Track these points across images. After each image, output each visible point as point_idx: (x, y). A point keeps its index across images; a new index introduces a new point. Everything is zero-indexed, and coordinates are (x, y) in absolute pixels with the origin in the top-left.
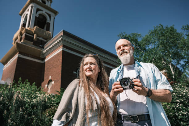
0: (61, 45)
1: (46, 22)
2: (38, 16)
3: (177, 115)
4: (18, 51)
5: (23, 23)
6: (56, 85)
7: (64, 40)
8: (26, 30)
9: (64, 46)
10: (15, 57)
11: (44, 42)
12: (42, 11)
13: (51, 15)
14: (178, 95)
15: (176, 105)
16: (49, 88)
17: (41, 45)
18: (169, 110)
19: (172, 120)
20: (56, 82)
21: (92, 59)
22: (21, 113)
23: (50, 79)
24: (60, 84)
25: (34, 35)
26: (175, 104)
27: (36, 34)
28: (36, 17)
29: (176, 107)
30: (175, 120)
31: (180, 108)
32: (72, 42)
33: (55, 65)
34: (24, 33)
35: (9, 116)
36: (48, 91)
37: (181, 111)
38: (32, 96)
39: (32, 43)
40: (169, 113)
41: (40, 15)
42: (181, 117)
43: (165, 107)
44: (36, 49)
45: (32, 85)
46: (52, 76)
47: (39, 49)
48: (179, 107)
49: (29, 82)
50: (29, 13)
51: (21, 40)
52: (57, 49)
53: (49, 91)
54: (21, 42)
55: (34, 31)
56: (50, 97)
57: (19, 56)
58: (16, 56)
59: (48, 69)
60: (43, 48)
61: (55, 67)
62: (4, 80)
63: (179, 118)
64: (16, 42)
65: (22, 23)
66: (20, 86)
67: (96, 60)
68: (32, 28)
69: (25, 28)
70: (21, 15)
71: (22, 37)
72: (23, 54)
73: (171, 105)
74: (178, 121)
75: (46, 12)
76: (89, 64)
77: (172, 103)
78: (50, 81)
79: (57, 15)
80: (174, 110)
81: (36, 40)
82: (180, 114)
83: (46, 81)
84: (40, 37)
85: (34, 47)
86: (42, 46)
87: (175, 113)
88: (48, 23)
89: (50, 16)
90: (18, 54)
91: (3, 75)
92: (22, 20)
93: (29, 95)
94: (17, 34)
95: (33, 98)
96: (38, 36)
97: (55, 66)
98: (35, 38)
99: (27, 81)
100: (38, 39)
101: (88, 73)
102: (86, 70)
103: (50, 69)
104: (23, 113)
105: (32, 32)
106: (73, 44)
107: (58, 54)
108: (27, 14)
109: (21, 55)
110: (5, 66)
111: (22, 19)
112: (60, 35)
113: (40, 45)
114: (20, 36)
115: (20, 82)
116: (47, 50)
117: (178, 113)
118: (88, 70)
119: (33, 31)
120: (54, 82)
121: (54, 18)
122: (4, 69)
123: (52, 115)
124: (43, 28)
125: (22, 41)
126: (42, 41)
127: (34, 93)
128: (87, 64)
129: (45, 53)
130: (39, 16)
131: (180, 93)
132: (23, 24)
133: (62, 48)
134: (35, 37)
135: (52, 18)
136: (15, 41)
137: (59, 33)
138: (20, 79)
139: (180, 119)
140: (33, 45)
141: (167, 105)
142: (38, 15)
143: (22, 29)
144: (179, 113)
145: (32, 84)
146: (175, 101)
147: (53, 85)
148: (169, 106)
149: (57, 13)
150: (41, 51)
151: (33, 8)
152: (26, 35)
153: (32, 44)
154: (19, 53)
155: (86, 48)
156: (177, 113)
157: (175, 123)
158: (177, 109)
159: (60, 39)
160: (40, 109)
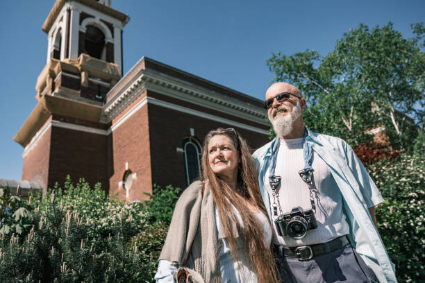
0: (144, 92)
1: (104, 42)
2: (84, 31)
3: (412, 224)
4: (50, 113)
5: (53, 48)
6: (142, 180)
7: (148, 79)
8: (62, 64)
9: (150, 94)
10: (44, 126)
11: (104, 87)
12: (93, 17)
13: (114, 26)
14: (413, 181)
15: (409, 203)
16: (128, 187)
17: (99, 96)
18: (393, 215)
19: (402, 238)
20: (141, 174)
21: (224, 139)
22: (83, 250)
23: (127, 169)
24: (149, 179)
25: (80, 75)
26: (407, 201)
27: (86, 72)
28: (81, 33)
29: (409, 209)
30: (407, 235)
31: (418, 210)
32: (167, 83)
33: (135, 138)
34: (58, 73)
35: (61, 258)
36: (125, 194)
37: (421, 216)
38: (98, 213)
39: (79, 92)
40: (395, 221)
41: (88, 27)
42: (421, 229)
43: (385, 210)
44: (88, 104)
45: (94, 190)
46: (131, 161)
47: (95, 106)
48: (416, 207)
49: (87, 183)
50: (64, 25)
51: (53, 89)
52: (135, 101)
53: (127, 195)
54: (55, 94)
55: (81, 65)
56: (134, 210)
57: (55, 125)
58: (48, 125)
59: (120, 146)
60: (104, 101)
61: (135, 142)
62: (29, 180)
63: (417, 232)
64: (43, 93)
65: (50, 49)
66: (70, 192)
67: (231, 141)
68: (76, 59)
69: (58, 61)
70: (47, 31)
71: (55, 80)
72: (62, 119)
73: (398, 206)
74: (416, 238)
75: (101, 20)
76: (218, 149)
77: (400, 200)
78: (128, 173)
79: (126, 23)
80: (405, 215)
81: (86, 85)
82: (418, 221)
83: (118, 173)
84: (94, 77)
85: (84, 102)
86: (101, 97)
87: (408, 220)
88: (108, 43)
89: (111, 27)
90: (50, 119)
91: (24, 170)
92: (51, 43)
93: (91, 210)
94: (44, 75)
95: (99, 215)
96: (90, 76)
97: (136, 140)
98: (85, 82)
99: (84, 181)
100: (90, 83)
101: (218, 168)
102: (213, 162)
103: (125, 146)
104: (88, 251)
105: (77, 68)
106: (169, 87)
107: (139, 113)
108: (60, 29)
109: (58, 122)
110: (27, 148)
111: (50, 39)
112: (139, 70)
113: (97, 96)
114: (51, 80)
115: (69, 185)
116: (113, 104)
117: (414, 220)
118: (217, 160)
119: (78, 66)
120: (137, 176)
121: (122, 32)
122: (24, 156)
123: (144, 248)
124: (99, 57)
125: (57, 90)
126: (99, 86)
127: (100, 204)
128: (214, 149)
129: (109, 113)
130: (87, 31)
131: (417, 176)
132: (55, 51)
133: (146, 97)
134: (83, 80)
135: (117, 32)
136: (41, 91)
137: (135, 65)
138: (68, 177)
139: (419, 233)
140: (81, 96)
141: (390, 205)
142: (86, 29)
143: (54, 64)
144: (416, 221)
145: (94, 186)
146: (405, 196)
147: (134, 181)
148: (394, 208)
149: (127, 20)
150: (101, 109)
151: (72, 12)
152: (63, 77)
153: (79, 96)
154: (53, 119)
155: (200, 94)
156: (411, 221)
157: (408, 242)
158: (412, 211)
159: (139, 79)
160: (121, 239)
